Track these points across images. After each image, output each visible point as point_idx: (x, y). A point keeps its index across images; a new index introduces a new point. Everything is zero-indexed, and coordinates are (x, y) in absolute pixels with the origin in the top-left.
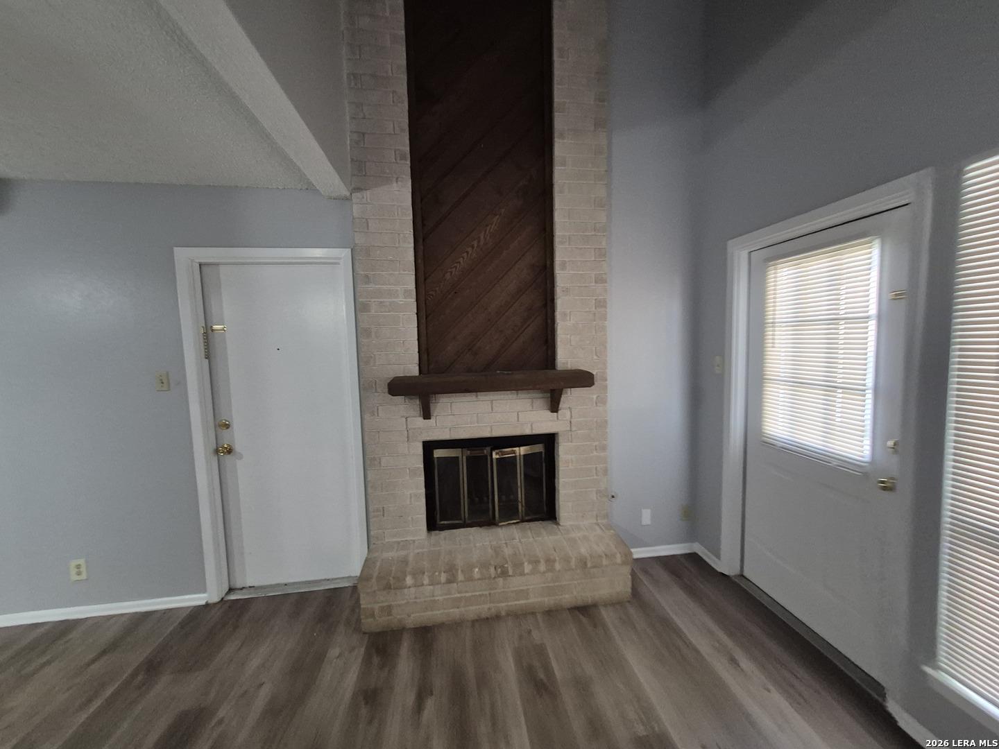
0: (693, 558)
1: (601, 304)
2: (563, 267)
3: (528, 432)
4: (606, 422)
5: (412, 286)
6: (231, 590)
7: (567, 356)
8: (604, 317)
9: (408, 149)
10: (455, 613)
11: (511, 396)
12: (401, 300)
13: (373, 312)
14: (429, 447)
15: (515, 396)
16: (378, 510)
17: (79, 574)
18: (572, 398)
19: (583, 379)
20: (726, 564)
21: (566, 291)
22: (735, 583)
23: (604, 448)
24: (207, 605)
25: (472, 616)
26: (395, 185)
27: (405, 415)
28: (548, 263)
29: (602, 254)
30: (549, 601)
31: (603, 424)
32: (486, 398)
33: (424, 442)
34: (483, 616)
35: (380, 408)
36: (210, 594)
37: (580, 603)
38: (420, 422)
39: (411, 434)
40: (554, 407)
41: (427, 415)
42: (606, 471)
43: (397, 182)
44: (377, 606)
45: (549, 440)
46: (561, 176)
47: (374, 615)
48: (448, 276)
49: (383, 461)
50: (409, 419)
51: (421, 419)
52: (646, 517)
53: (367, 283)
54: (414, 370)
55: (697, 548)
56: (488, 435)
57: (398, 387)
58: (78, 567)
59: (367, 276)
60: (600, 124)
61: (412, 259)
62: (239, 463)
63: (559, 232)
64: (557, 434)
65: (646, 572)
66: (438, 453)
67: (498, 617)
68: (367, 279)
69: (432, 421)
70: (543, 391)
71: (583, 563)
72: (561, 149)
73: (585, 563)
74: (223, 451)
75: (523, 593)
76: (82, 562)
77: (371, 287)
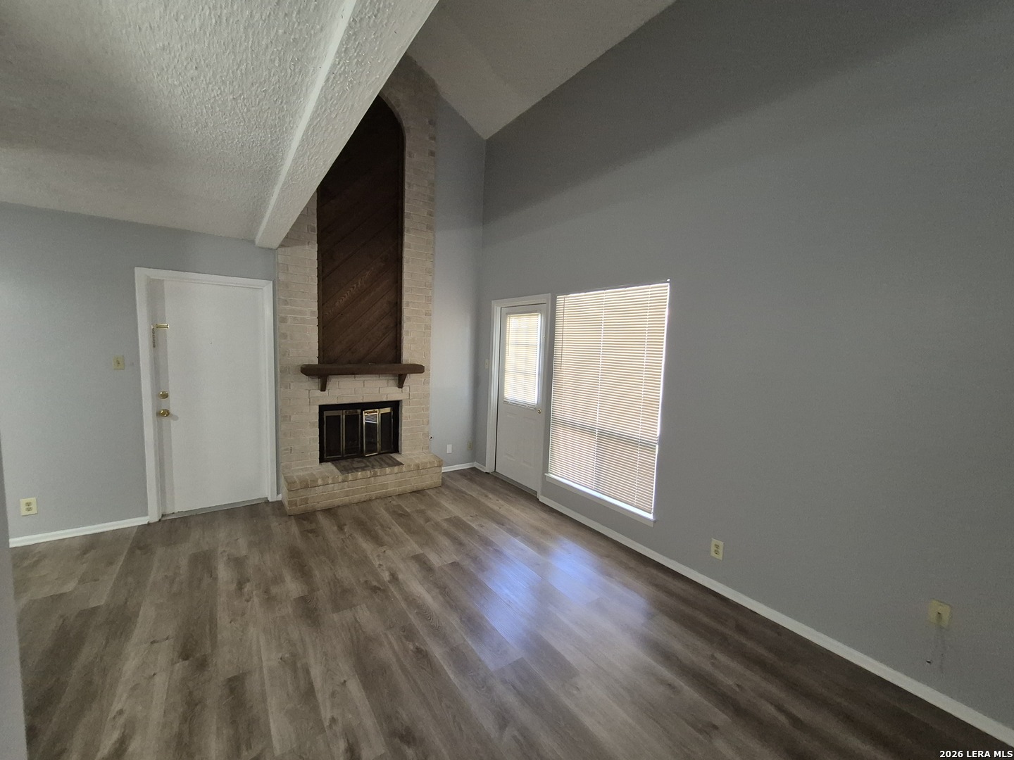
0: (474, 469)
1: (428, 327)
2: (408, 305)
3: (384, 399)
4: (429, 394)
5: (316, 309)
6: (163, 516)
7: (408, 356)
8: (429, 335)
9: (316, 225)
10: (346, 499)
11: (375, 378)
12: (308, 317)
13: (289, 323)
14: (323, 408)
15: (378, 378)
16: (287, 450)
17: (30, 510)
18: (411, 379)
19: (418, 369)
20: (488, 468)
21: (409, 319)
22: (493, 475)
23: (427, 409)
24: (149, 524)
25: (356, 501)
26: (307, 246)
27: (309, 388)
28: (399, 300)
29: (429, 299)
30: (399, 489)
31: (427, 396)
32: (361, 379)
33: (320, 406)
34: (363, 500)
35: (292, 384)
36: (152, 516)
37: (415, 489)
38: (319, 393)
39: (311, 400)
40: (400, 384)
41: (323, 389)
42: (428, 422)
43: (308, 244)
44: (298, 499)
45: (396, 405)
46: (407, 254)
47: (296, 504)
48: (337, 304)
49: (293, 418)
50: (311, 391)
51: (319, 391)
52: (449, 449)
53: (283, 304)
54: (315, 360)
55: (476, 465)
56: (361, 401)
57: (307, 371)
58: (29, 505)
59: (286, 301)
60: (430, 228)
61: (316, 292)
62: (173, 423)
63: (406, 284)
64: (401, 401)
65: (449, 477)
66: (326, 413)
67: (370, 500)
68: (286, 302)
69: (326, 392)
70: (394, 375)
71: (418, 466)
72: (408, 238)
73: (419, 467)
74: (164, 414)
75: (384, 486)
76: (32, 501)
77: (288, 307)
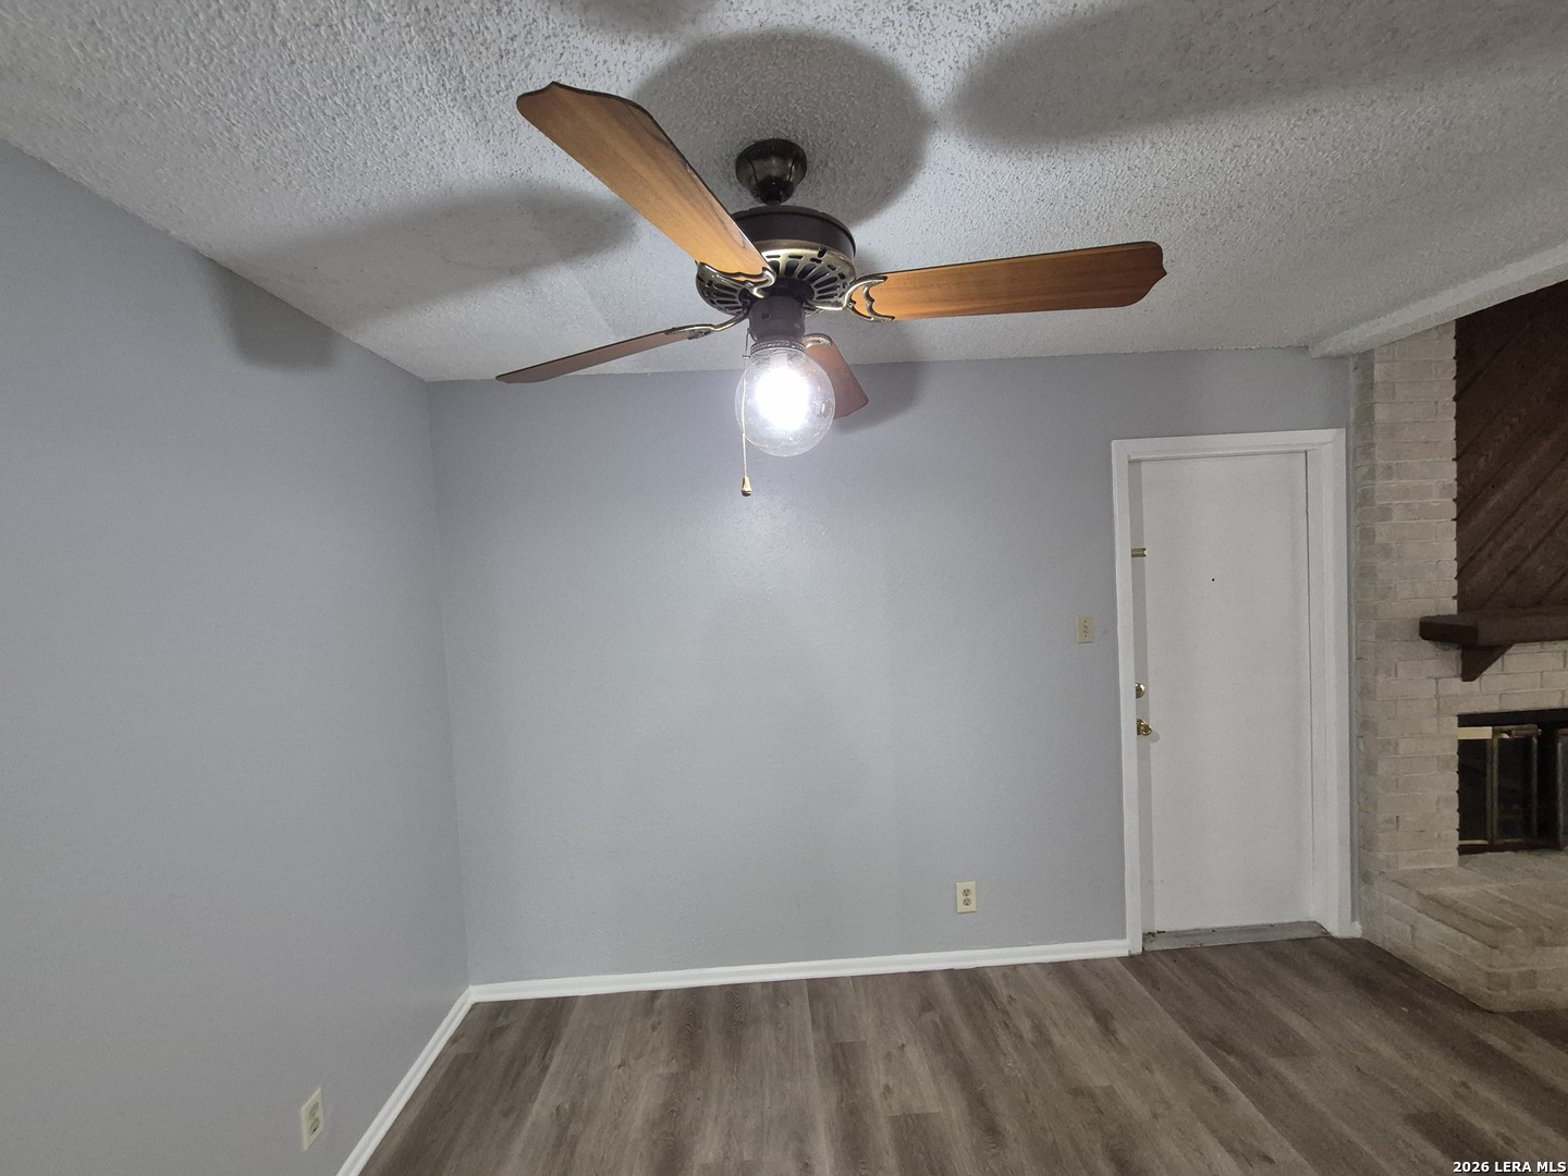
5: (1452, 480)
12: (1433, 500)
13: (1394, 520)
16: (1389, 821)
17: (967, 903)
24: (1132, 956)
27: (1437, 675)
33: (1460, 717)
35: (1400, 664)
36: (1133, 941)
38: (1457, 686)
39: (1442, 704)
41: (1470, 675)
47: (1509, 986)
48: (1483, 462)
49: (1403, 745)
50: (1440, 681)
51: (1458, 681)
53: (1389, 477)
54: (1451, 607)
57: (1433, 630)
58: (966, 892)
59: (1389, 468)
68: (1387, 471)
69: (1475, 684)
74: (1142, 729)
76: (970, 885)
77: (1393, 482)
